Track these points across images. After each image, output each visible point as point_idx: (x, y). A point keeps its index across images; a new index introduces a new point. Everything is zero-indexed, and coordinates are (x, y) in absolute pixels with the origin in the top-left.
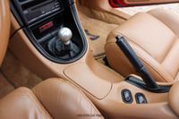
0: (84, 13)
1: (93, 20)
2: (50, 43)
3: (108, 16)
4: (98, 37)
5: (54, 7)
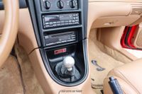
0: (99, 47)
1: (104, 54)
2: (58, 65)
3: (117, 54)
4: (103, 69)
5: (70, 38)
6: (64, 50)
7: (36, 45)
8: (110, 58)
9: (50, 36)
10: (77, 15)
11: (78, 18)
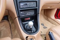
0: (45, 18)
1: (47, 21)
2: (26, 25)
3: (53, 21)
4: (46, 28)
5: (32, 13)
6: (29, 19)
7: (16, 16)
8: (49, 23)
9: (23, 12)
10: (35, 3)
11: (35, 4)
